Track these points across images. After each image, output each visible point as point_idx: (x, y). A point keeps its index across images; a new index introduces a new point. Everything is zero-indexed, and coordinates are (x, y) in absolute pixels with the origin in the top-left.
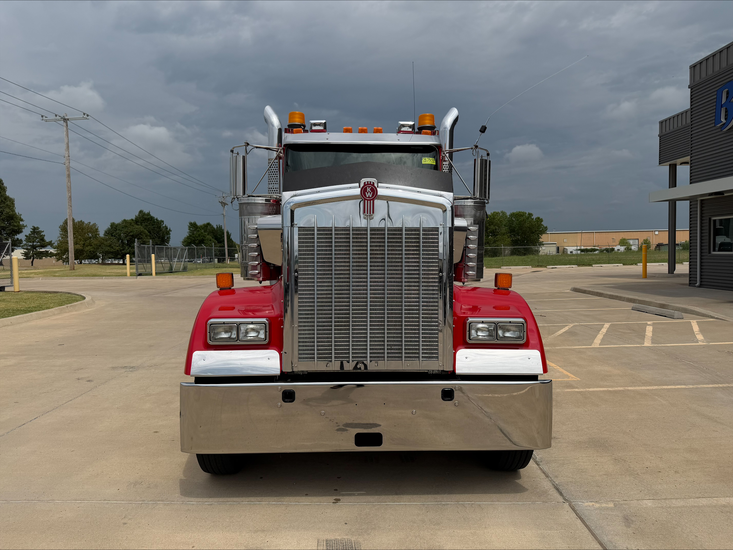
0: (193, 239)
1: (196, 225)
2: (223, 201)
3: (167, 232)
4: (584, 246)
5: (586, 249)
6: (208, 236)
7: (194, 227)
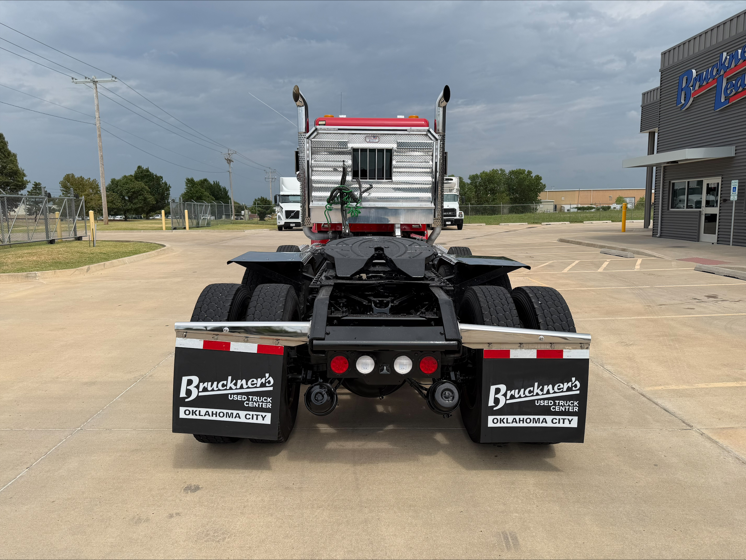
0: (191, 195)
1: (194, 181)
2: (229, 158)
3: (167, 188)
4: (581, 204)
5: (583, 207)
6: (205, 193)
7: (191, 183)
